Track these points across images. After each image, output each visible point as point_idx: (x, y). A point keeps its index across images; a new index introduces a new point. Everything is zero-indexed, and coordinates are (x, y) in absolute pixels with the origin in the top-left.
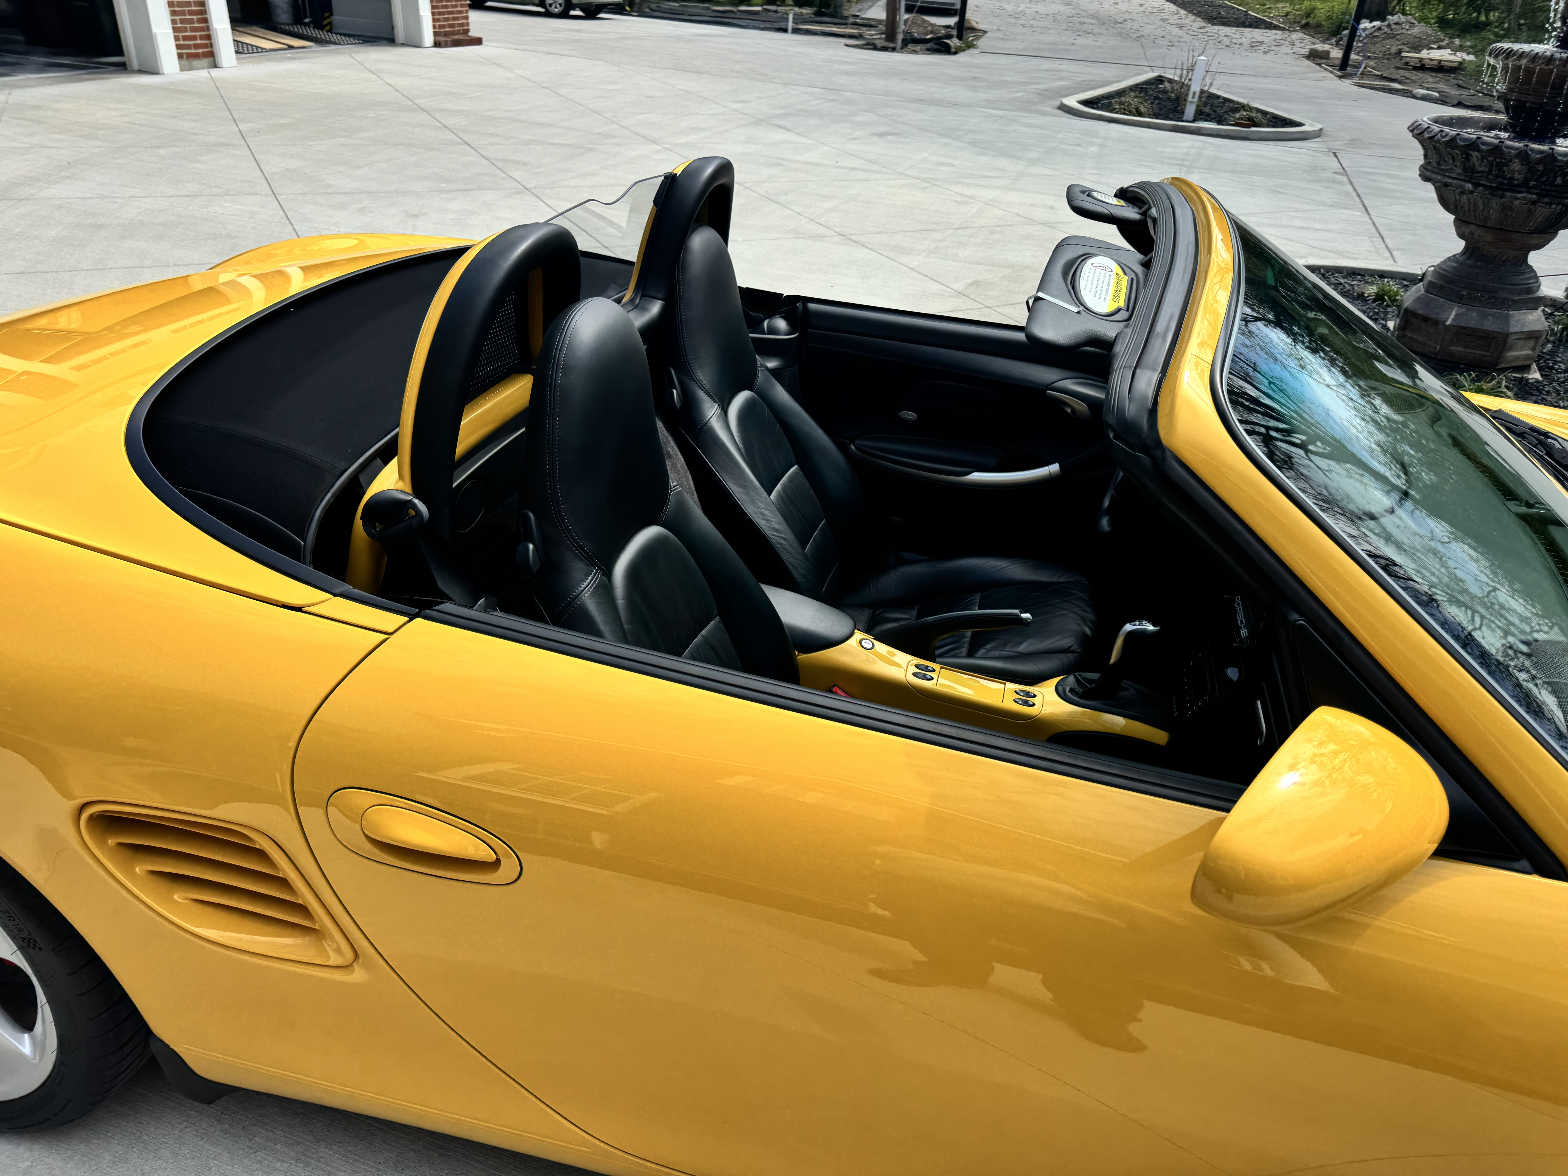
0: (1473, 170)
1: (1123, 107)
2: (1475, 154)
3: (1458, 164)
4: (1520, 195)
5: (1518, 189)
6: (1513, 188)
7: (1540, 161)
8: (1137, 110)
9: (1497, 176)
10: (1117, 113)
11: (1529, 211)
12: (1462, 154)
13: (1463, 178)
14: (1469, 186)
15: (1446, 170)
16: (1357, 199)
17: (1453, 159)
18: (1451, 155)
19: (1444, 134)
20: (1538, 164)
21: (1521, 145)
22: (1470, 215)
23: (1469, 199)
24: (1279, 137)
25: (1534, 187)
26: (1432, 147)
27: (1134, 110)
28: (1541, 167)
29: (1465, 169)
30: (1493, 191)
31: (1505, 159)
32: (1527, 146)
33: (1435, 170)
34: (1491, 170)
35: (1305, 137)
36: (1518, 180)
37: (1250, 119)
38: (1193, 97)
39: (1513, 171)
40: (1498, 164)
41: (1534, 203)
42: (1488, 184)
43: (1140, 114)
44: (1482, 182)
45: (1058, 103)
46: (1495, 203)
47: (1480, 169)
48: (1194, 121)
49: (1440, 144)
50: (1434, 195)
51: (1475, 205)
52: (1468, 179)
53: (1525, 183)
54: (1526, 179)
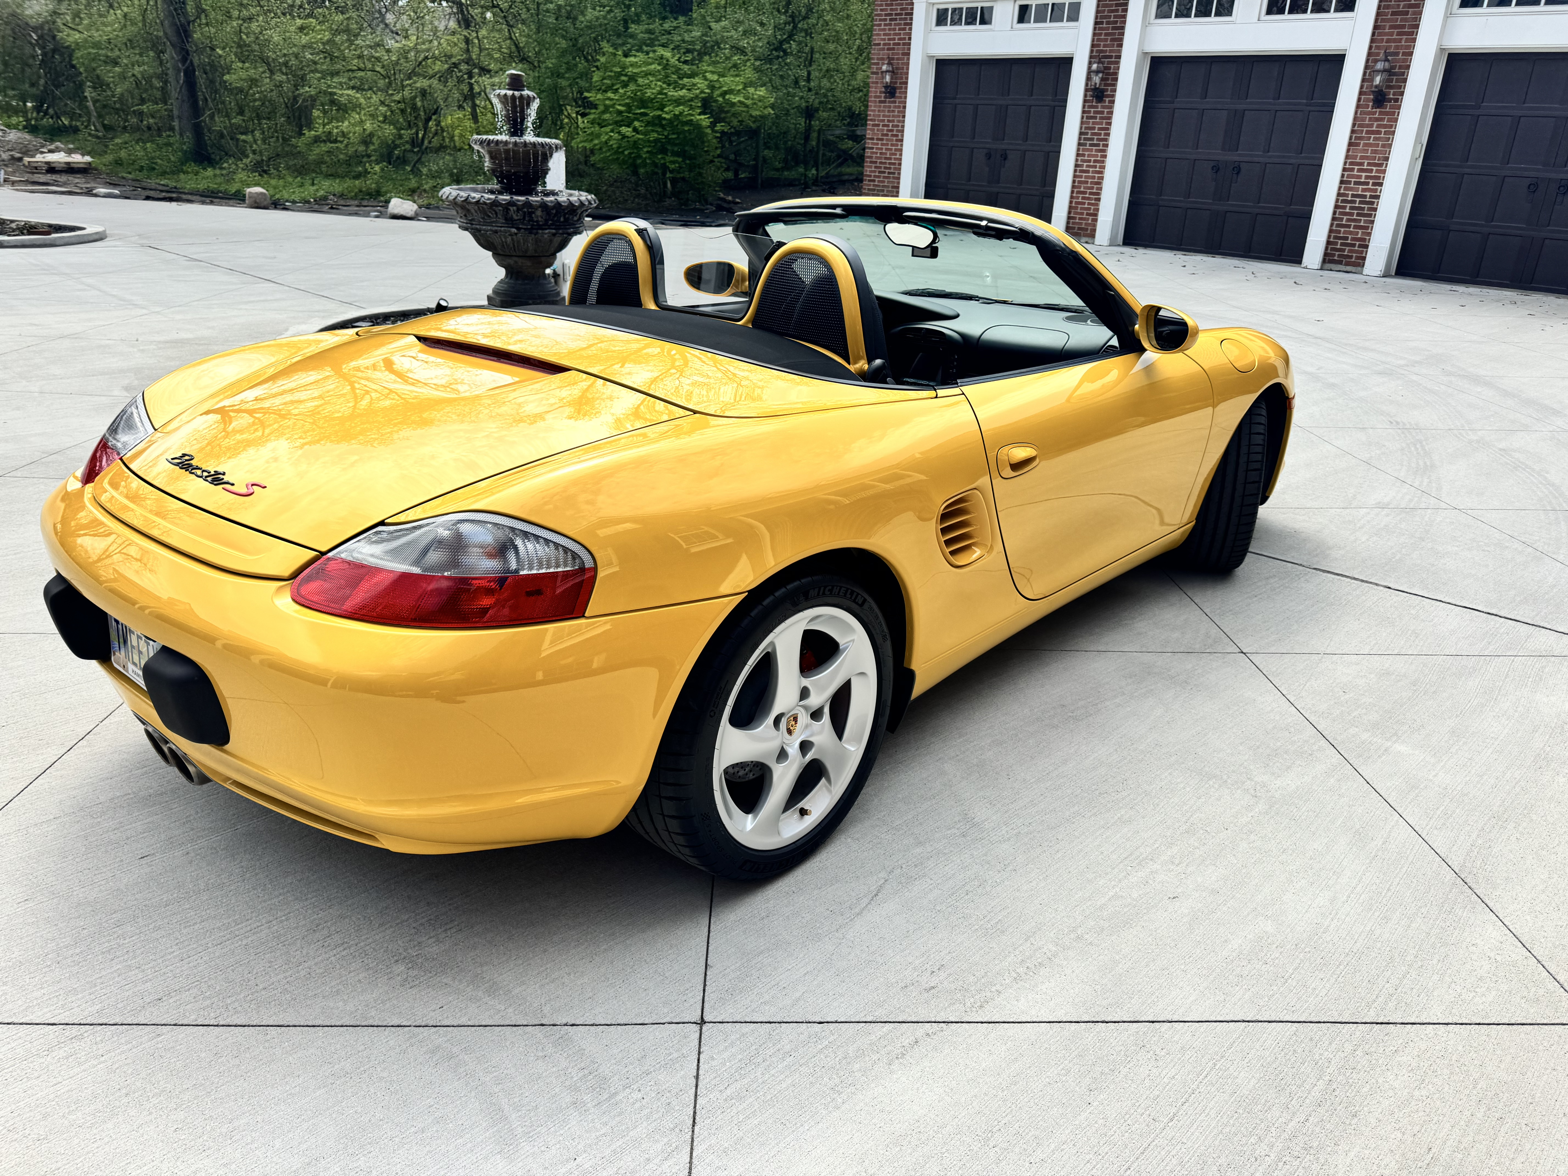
3: (500, 217)
6: (541, 227)
12: (504, 210)
13: (507, 225)
16: (249, 276)
17: (496, 213)
20: (553, 209)
22: (515, 249)
23: (512, 239)
25: (552, 224)
29: (506, 219)
31: (534, 209)
44: (521, 226)
46: (531, 238)
47: (516, 218)
51: (518, 242)
52: (511, 225)
53: (546, 223)
54: (546, 221)
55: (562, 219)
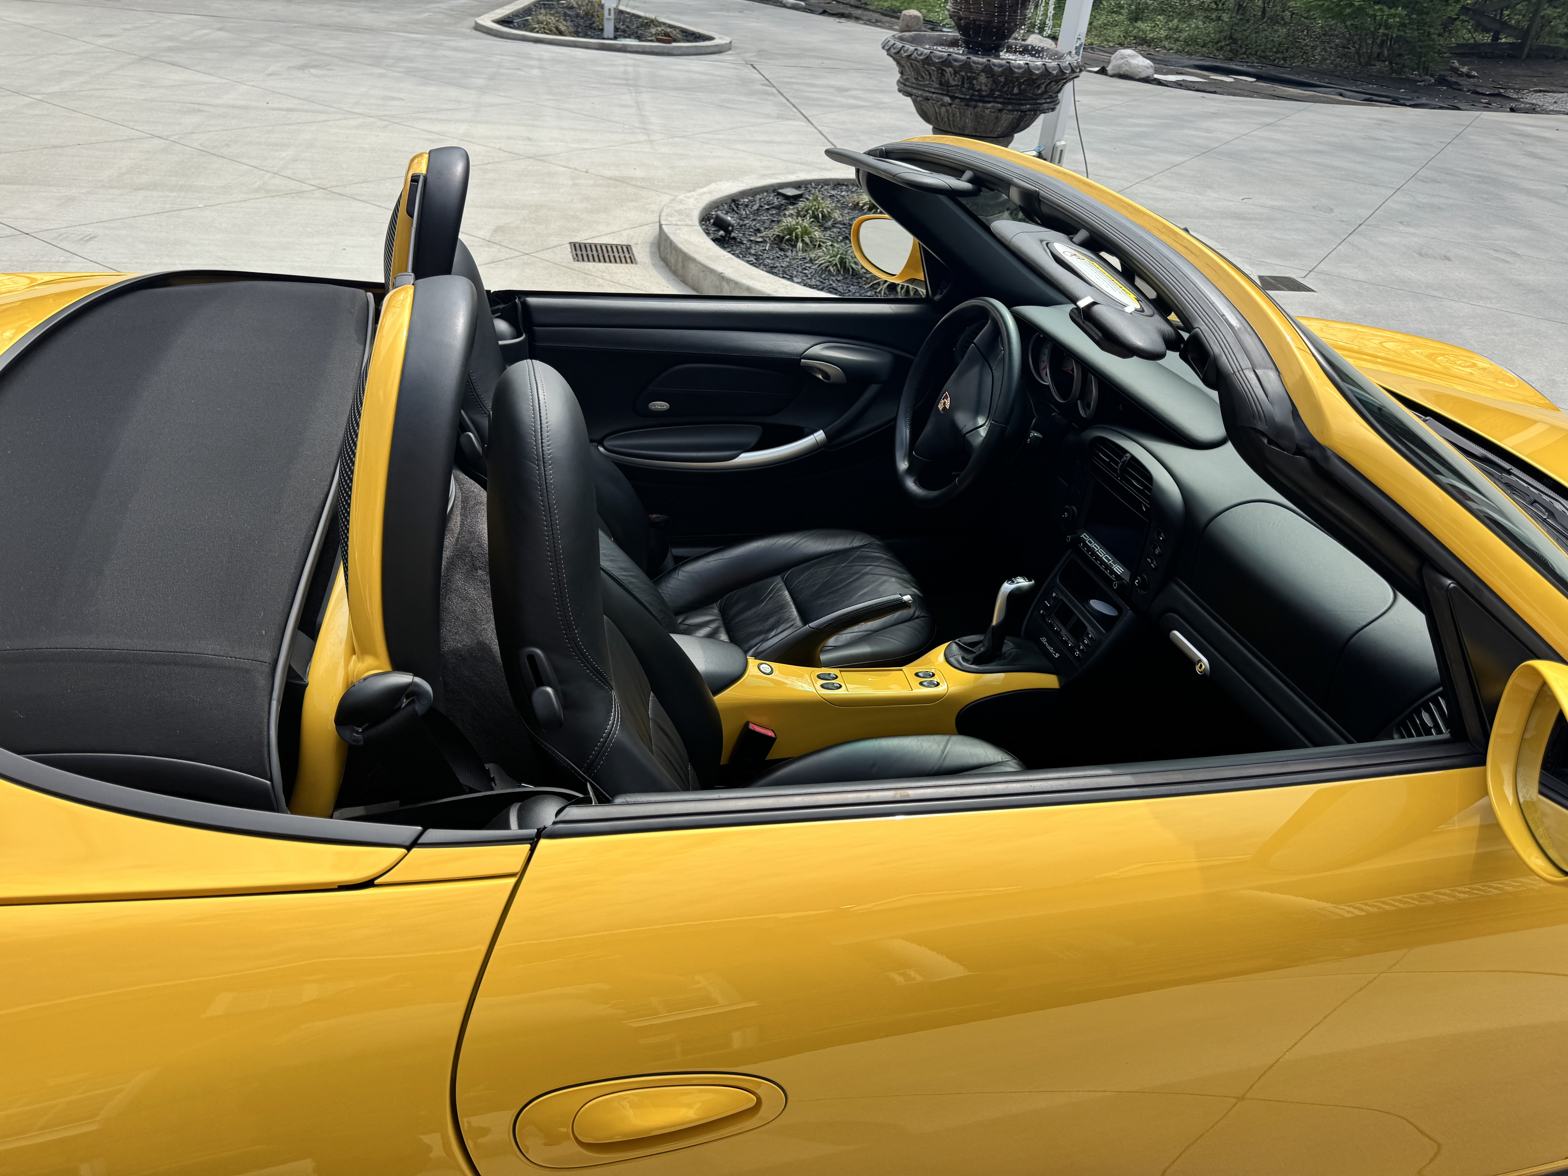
0: (948, 84)
1: (542, 26)
2: (949, 70)
3: (934, 79)
4: (989, 105)
5: (986, 99)
6: (983, 99)
7: (1002, 74)
8: (557, 28)
9: (969, 89)
10: (537, 32)
11: (997, 118)
12: (938, 70)
13: (940, 92)
14: (947, 99)
15: (925, 86)
16: (795, 110)
17: (930, 74)
18: (928, 71)
19: (919, 53)
20: (1000, 76)
21: (985, 60)
22: (949, 124)
23: (947, 111)
24: (699, 52)
25: (998, 97)
26: (909, 64)
27: (554, 29)
28: (1002, 79)
29: (941, 84)
30: (967, 102)
31: (974, 73)
32: (989, 61)
33: (914, 86)
34: (963, 83)
35: (719, 50)
36: (986, 91)
37: (667, 34)
38: (610, 14)
39: (981, 83)
40: (969, 78)
41: (1000, 110)
42: (962, 96)
43: (561, 33)
44: (957, 95)
45: (473, 24)
46: (969, 111)
47: (953, 83)
48: (615, 38)
49: (918, 61)
50: (913, 109)
51: (954, 115)
52: (945, 93)
53: (991, 94)
54: (992, 90)
55: (1016, 91)
